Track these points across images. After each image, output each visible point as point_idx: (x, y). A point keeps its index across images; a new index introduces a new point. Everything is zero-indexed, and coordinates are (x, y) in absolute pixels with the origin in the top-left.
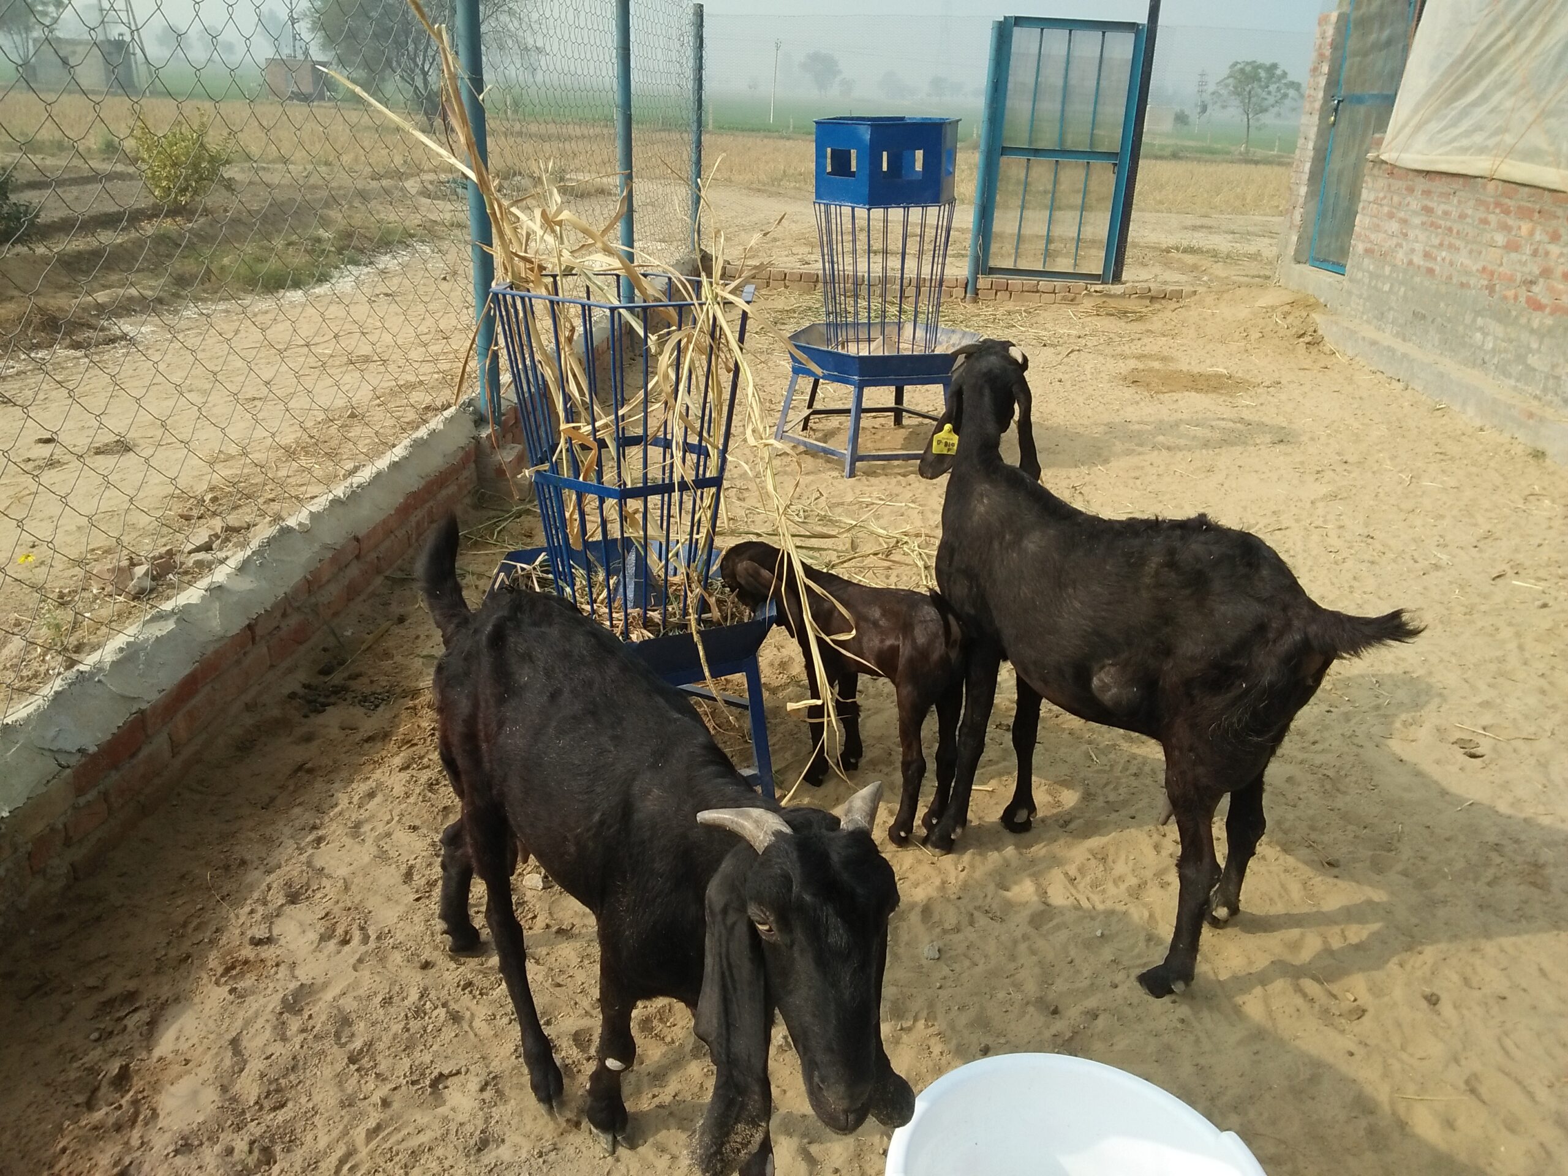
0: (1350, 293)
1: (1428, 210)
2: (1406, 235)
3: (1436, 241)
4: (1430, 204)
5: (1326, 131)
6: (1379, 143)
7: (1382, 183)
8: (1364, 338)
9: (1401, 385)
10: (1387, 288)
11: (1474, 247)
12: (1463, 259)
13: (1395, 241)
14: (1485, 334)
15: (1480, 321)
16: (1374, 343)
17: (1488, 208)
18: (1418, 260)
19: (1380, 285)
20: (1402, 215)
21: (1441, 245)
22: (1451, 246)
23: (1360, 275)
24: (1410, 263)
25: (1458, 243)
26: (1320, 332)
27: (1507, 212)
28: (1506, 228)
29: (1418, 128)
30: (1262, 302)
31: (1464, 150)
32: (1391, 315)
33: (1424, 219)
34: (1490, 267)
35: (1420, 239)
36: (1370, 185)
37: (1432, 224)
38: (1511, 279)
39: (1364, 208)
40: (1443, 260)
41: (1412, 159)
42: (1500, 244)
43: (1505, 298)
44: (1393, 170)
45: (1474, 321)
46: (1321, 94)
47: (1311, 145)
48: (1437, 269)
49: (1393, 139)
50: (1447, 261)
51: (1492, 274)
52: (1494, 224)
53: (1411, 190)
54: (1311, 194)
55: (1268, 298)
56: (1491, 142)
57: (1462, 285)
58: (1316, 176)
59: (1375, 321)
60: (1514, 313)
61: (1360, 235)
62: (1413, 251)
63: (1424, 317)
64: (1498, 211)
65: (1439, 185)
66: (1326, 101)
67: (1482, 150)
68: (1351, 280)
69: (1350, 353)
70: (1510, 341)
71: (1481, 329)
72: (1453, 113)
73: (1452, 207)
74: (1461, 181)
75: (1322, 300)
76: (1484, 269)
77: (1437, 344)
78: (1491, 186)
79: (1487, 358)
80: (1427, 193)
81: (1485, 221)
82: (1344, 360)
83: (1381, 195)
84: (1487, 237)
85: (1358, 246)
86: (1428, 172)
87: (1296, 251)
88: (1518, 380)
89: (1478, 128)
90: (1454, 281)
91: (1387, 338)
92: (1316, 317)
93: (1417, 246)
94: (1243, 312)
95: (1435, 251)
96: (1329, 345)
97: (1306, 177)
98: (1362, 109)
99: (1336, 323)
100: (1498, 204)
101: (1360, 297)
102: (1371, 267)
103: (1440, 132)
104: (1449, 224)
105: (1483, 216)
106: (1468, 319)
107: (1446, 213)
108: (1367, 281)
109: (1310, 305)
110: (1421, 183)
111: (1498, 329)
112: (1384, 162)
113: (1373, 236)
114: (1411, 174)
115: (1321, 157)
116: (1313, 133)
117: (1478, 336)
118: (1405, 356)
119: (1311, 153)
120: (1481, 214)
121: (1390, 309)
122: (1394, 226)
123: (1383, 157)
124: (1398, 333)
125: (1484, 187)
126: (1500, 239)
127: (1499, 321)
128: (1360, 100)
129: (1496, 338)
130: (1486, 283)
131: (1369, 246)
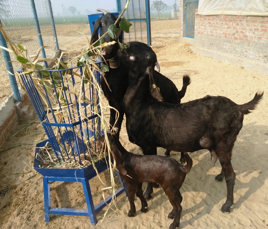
0: (196, 42)
1: (210, 23)
2: (206, 28)
3: (213, 29)
4: (210, 22)
5: (185, 10)
6: (197, 11)
7: (199, 19)
8: (201, 50)
9: (211, 58)
10: (204, 39)
11: (221, 29)
12: (219, 31)
13: (204, 30)
14: (226, 46)
15: (225, 43)
16: (204, 51)
17: (222, 21)
18: (209, 33)
19: (202, 39)
20: (204, 25)
21: (214, 29)
22: (216, 29)
23: (197, 38)
24: (208, 34)
25: (217, 29)
26: (192, 50)
27: (226, 21)
28: (227, 24)
29: (205, 7)
30: (179, 46)
31: (215, 10)
32: (205, 45)
33: (209, 25)
34: (225, 32)
35: (209, 29)
36: (196, 20)
37: (211, 26)
38: (230, 34)
39: (196, 24)
40: (215, 32)
41: (204, 13)
42: (226, 27)
43: (229, 38)
44: (201, 16)
45: (223, 43)
46: (182, 3)
47: (182, 13)
48: (214, 34)
49: (200, 10)
50: (216, 32)
51: (226, 34)
52: (224, 24)
53: (205, 19)
54: (184, 23)
55: (180, 45)
56: (221, 8)
57: (220, 37)
58: (184, 19)
59: (202, 46)
60: (232, 41)
61: (196, 30)
62: (208, 31)
63: (212, 44)
64: (224, 21)
65: (211, 18)
66: (184, 4)
67: (219, 9)
68: (196, 39)
69: (199, 53)
70: (232, 46)
71: (225, 45)
72: (212, 3)
73: (215, 21)
74: (216, 16)
75: (190, 44)
76: (224, 33)
77: (216, 49)
78: (222, 16)
79: (227, 50)
80: (209, 20)
81: (222, 23)
82: (198, 55)
83: (199, 21)
84: (223, 26)
85: (196, 32)
86: (208, 15)
87: (183, 35)
88: (235, 54)
89: (217, 5)
90: (218, 36)
91: (206, 49)
92: (190, 47)
93: (208, 30)
94: (177, 48)
95: (213, 31)
96: (194, 52)
97: (182, 20)
98: (191, 5)
99: (195, 48)
100: (224, 20)
101: (198, 42)
102: (200, 36)
103: (210, 7)
104: (214, 25)
105: (222, 22)
106: (222, 43)
107: (213, 23)
108: (199, 39)
109: (188, 45)
110: (207, 18)
111: (229, 44)
112: (198, 15)
113: (199, 30)
114: (205, 16)
115: (185, 15)
116: (182, 11)
117: (225, 46)
118: (211, 52)
119: (183, 15)
120: (221, 22)
121: (205, 44)
122: (203, 27)
123: (198, 14)
124: (208, 48)
125: (221, 17)
126: (226, 26)
127: (229, 43)
128: (190, 3)
129: (228, 46)
130: (224, 36)
131: (198, 32)
